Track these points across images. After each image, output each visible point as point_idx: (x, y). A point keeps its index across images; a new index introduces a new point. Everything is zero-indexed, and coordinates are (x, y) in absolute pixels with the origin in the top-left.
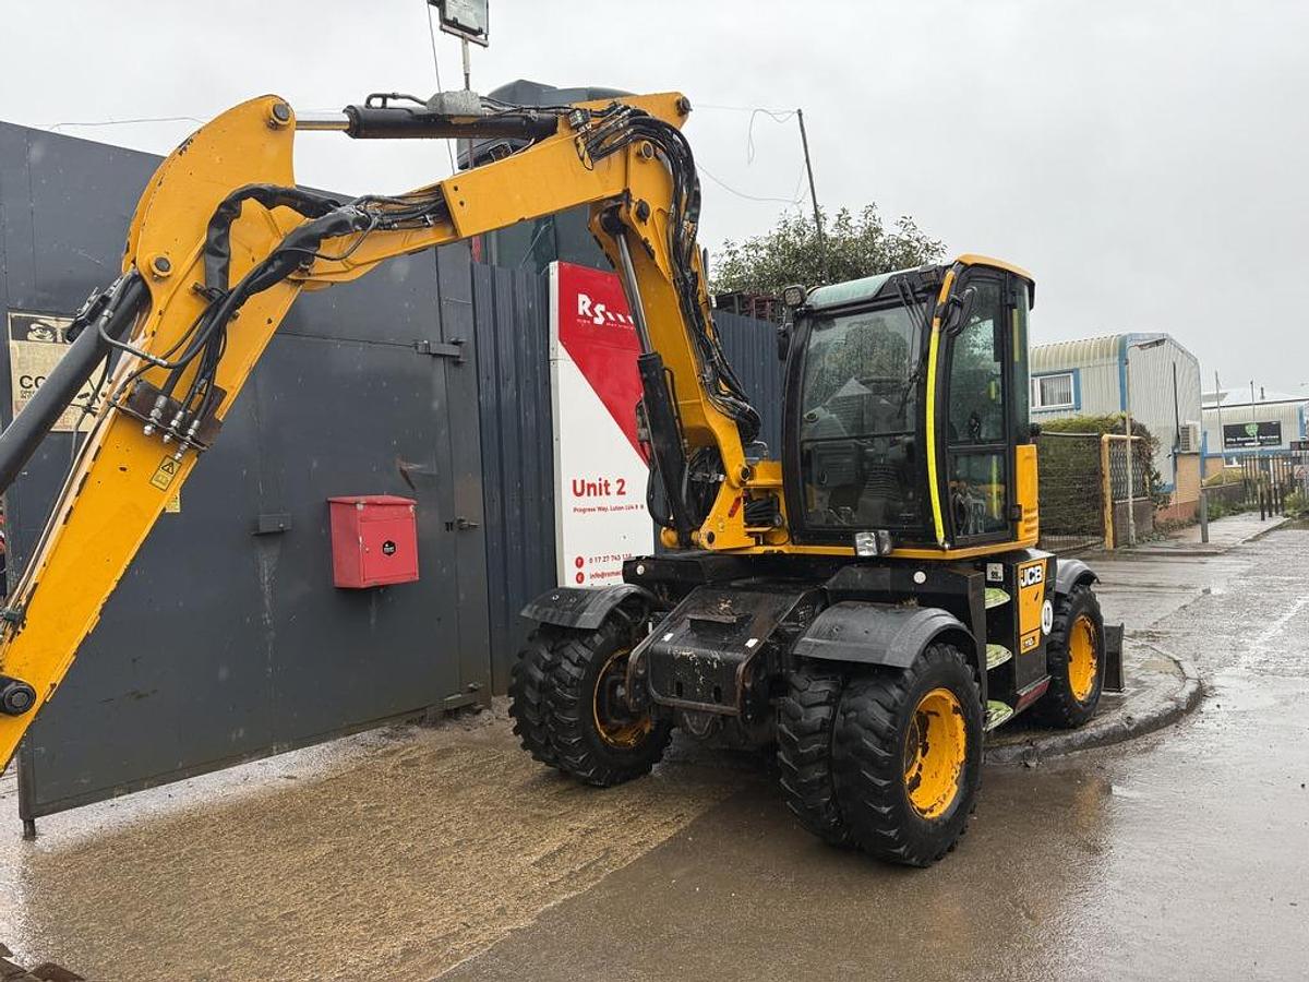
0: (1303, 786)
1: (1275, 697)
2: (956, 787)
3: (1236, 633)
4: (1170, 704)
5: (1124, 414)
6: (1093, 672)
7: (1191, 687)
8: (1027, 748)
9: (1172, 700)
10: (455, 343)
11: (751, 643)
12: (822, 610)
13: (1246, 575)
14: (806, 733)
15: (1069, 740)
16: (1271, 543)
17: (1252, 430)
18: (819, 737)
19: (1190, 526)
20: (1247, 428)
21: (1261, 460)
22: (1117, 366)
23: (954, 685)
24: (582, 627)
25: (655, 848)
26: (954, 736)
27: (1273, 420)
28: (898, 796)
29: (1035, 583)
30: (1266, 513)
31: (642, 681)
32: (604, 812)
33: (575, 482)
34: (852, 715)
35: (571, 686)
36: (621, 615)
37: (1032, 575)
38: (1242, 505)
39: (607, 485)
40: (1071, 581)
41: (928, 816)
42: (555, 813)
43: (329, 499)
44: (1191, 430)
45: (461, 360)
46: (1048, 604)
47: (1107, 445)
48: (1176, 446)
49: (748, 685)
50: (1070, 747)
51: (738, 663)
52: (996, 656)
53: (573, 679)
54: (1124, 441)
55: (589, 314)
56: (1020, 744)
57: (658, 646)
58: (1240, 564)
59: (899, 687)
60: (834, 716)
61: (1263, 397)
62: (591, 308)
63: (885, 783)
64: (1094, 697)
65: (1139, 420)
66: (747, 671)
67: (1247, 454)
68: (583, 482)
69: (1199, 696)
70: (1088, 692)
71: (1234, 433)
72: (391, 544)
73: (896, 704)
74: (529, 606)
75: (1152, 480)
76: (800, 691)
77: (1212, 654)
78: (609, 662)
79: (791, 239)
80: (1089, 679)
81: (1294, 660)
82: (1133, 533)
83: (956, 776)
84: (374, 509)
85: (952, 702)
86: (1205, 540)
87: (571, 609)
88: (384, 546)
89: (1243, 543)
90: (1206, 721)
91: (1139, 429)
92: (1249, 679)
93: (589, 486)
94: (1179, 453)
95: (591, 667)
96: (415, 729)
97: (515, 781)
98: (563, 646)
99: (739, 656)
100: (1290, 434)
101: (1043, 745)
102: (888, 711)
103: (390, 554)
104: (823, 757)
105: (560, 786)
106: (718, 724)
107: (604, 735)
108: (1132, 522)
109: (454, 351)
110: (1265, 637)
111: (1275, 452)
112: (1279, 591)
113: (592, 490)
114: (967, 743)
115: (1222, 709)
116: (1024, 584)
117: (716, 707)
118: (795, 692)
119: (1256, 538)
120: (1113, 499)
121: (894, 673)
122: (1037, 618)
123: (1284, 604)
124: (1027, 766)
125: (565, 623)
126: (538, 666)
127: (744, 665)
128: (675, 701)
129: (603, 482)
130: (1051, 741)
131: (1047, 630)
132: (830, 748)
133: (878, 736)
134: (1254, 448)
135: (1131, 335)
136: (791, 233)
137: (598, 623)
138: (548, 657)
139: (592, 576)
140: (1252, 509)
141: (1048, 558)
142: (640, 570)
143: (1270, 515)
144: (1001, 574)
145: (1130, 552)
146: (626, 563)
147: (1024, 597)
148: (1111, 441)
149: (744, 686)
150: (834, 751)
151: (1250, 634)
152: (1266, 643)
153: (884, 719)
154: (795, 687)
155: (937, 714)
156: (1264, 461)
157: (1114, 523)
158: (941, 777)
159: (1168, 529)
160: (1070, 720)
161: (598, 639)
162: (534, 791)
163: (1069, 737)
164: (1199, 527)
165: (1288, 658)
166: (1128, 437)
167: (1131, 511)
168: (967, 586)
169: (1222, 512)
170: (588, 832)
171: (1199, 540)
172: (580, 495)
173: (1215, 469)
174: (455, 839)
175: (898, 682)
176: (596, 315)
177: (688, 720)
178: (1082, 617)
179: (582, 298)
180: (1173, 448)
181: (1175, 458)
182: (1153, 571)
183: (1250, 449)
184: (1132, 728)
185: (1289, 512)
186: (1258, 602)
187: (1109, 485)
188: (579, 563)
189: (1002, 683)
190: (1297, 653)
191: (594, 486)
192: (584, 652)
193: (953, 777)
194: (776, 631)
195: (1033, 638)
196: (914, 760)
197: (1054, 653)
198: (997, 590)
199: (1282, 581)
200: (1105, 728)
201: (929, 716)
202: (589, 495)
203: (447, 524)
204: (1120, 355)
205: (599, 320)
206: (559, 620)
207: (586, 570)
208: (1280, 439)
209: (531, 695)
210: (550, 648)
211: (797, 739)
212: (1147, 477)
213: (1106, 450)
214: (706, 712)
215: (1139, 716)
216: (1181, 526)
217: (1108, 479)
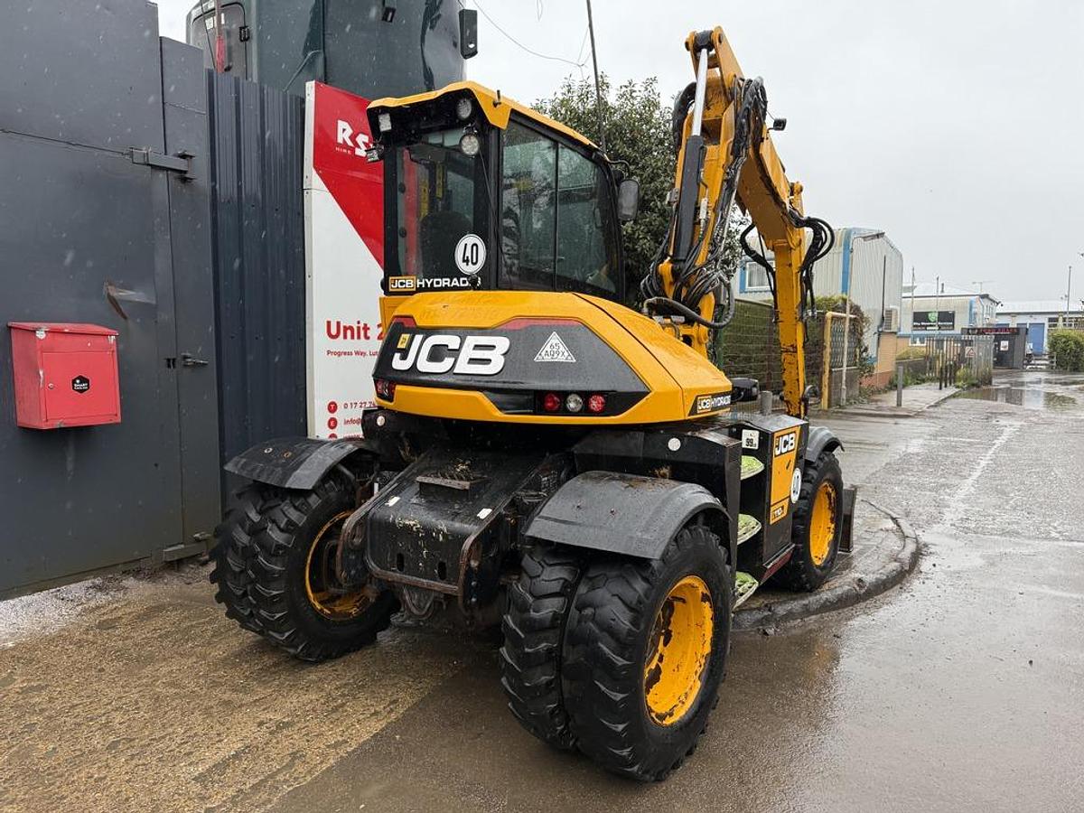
0: (1031, 662)
1: (982, 557)
2: (699, 684)
3: (936, 489)
4: (894, 565)
5: (844, 296)
6: (831, 536)
7: (911, 547)
8: (766, 614)
9: (895, 561)
10: (183, 156)
11: (484, 513)
12: (568, 478)
13: (935, 436)
14: (533, 628)
15: (807, 605)
16: (949, 409)
17: (934, 317)
18: (550, 634)
19: (886, 392)
20: (930, 315)
21: (938, 341)
22: (842, 255)
23: (706, 571)
24: (293, 487)
25: (354, 751)
26: (700, 625)
27: (950, 310)
28: (635, 708)
29: (788, 452)
30: (943, 385)
31: (360, 551)
32: (305, 698)
33: (329, 323)
34: (589, 611)
35: (276, 555)
36: (343, 473)
37: (786, 443)
38: (924, 377)
39: (366, 328)
40: (820, 449)
41: (668, 721)
42: (248, 699)
43: (10, 324)
44: (894, 313)
45: (187, 175)
46: (798, 473)
47: (829, 321)
48: (881, 326)
49: (474, 564)
50: (807, 611)
51: (466, 537)
52: (747, 526)
53: (279, 547)
54: (845, 318)
55: (350, 143)
56: (759, 609)
57: (379, 513)
58: (929, 426)
59: (646, 580)
60: (568, 609)
61: (942, 291)
62: (353, 138)
63: (621, 696)
64: (831, 559)
65: (856, 301)
66: (473, 548)
67: (927, 336)
68: (338, 323)
69: (917, 556)
70: (825, 557)
71: (920, 318)
72: (83, 380)
73: (640, 602)
74: (236, 459)
75: (861, 353)
76: (531, 578)
77: (921, 510)
78: (328, 525)
79: (574, 104)
80: (826, 543)
81: (990, 518)
82: (844, 396)
83: (700, 670)
84: (60, 338)
85: (702, 589)
86: (899, 404)
87: (283, 466)
88: (74, 382)
89: (928, 408)
90: (926, 581)
91: (856, 310)
92: (955, 537)
93: (346, 329)
94: (882, 331)
95: (303, 535)
96: (130, 582)
97: (217, 653)
98: (271, 508)
99: (467, 527)
100: (961, 322)
101: (781, 610)
102: (631, 609)
103: (81, 391)
104: (553, 657)
105: (268, 660)
106: (441, 603)
107: (318, 607)
108: (844, 387)
109: (181, 165)
110: (961, 494)
111: (948, 336)
112: (963, 452)
113: (349, 332)
114: (714, 634)
115: (938, 568)
116: (778, 452)
117: (439, 585)
118: (525, 577)
119: (937, 405)
120: (831, 367)
121: (641, 564)
122: (787, 486)
123: (971, 464)
124: (766, 634)
125: (273, 481)
126: (243, 528)
127: (472, 538)
128: (395, 575)
129: (362, 325)
130: (788, 607)
131: (795, 498)
132: (561, 646)
133: (618, 640)
134: (933, 331)
135: (854, 228)
136: (575, 99)
137: (313, 484)
138: (255, 517)
139: (346, 422)
140: (932, 380)
141: (802, 425)
142: (380, 421)
143: (946, 386)
144: (756, 441)
145: (841, 412)
146: (366, 413)
147: (778, 465)
148: (833, 317)
149: (469, 565)
150: (564, 650)
151: (947, 490)
152: (963, 501)
153: (623, 620)
154: (526, 573)
155: (684, 601)
156: (940, 342)
157: (830, 387)
158: (683, 671)
159: (870, 394)
160: (808, 585)
161: (314, 501)
162: (234, 666)
163: (806, 602)
164: (896, 392)
165: (985, 516)
166: (848, 315)
167: (844, 378)
168: (724, 456)
169: (909, 382)
170: (281, 726)
171: (895, 405)
172: (336, 336)
173: (905, 347)
174: (112, 739)
175: (644, 575)
176: (357, 145)
177: (407, 598)
178: (826, 483)
179: (342, 125)
180: (878, 328)
181: (879, 335)
182: (861, 429)
183: (931, 332)
184: (863, 591)
185: (960, 384)
186: (949, 461)
187: (828, 355)
188: (332, 407)
189: (749, 556)
190: (991, 511)
191: (351, 328)
192: (294, 515)
193: (696, 672)
194: (512, 500)
195: (783, 507)
196: (657, 651)
197: (798, 520)
198: (752, 458)
199: (964, 442)
200: (839, 591)
201: (675, 603)
202: (345, 337)
203: (169, 360)
204: (845, 245)
205: (361, 152)
206: (268, 478)
207: (340, 415)
208: (953, 325)
209: (234, 563)
210: (258, 508)
211: (523, 636)
212: (858, 350)
213: (829, 325)
214: (428, 590)
215: (869, 579)
216: (879, 392)
217: (828, 350)
